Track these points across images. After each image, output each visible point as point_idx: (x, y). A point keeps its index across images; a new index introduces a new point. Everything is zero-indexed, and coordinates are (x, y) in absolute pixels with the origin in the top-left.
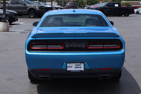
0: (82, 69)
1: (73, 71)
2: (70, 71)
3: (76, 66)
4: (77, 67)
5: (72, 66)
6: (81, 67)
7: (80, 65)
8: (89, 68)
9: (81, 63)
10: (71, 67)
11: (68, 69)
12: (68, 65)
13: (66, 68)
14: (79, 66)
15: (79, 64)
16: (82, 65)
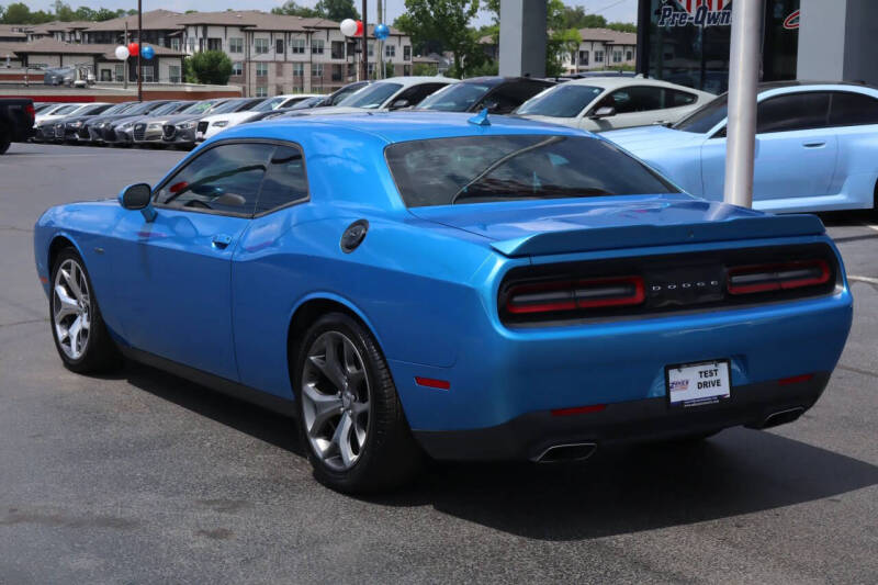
0: (724, 390)
1: (690, 402)
2: (682, 402)
3: (703, 380)
4: (705, 385)
5: (687, 382)
6: (718, 383)
7: (715, 371)
9: (717, 361)
10: (684, 384)
11: (676, 396)
12: (674, 375)
13: (665, 393)
14: (714, 378)
15: (711, 367)
16: (723, 368)
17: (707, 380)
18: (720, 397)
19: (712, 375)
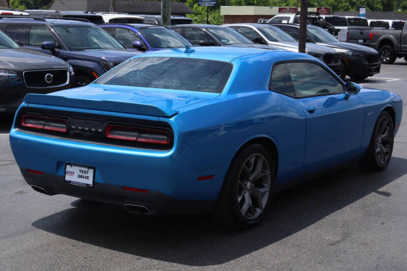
0: (90, 182)
1: (74, 182)
2: (70, 182)
3: (81, 174)
4: (81, 177)
5: (74, 173)
6: (88, 178)
7: (88, 172)
8: (102, 182)
9: (89, 168)
10: (72, 173)
11: (68, 178)
12: (69, 168)
13: (63, 175)
14: (86, 175)
15: (86, 169)
16: (91, 172)
17: (83, 175)
18: (87, 185)
19: (85, 173)
